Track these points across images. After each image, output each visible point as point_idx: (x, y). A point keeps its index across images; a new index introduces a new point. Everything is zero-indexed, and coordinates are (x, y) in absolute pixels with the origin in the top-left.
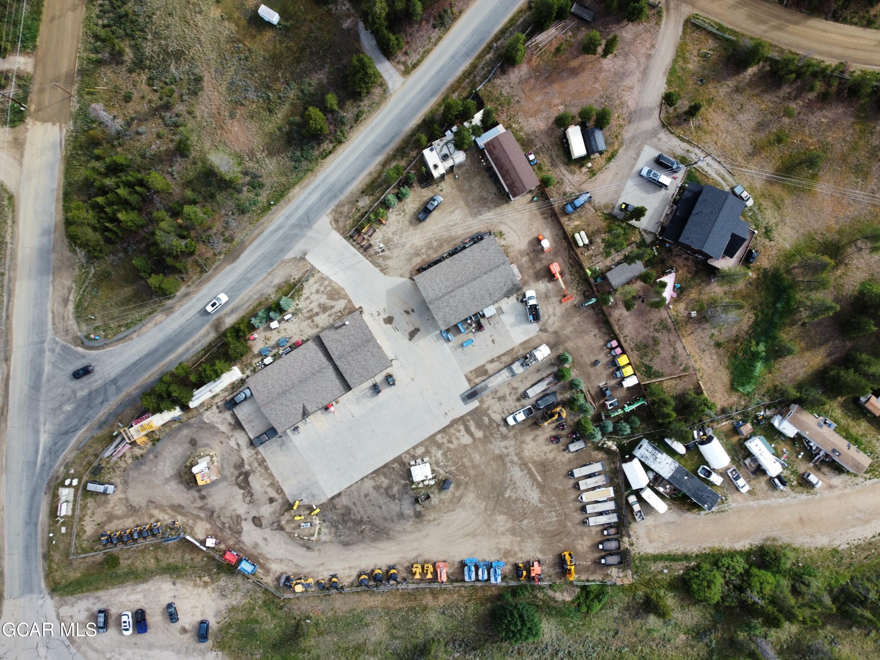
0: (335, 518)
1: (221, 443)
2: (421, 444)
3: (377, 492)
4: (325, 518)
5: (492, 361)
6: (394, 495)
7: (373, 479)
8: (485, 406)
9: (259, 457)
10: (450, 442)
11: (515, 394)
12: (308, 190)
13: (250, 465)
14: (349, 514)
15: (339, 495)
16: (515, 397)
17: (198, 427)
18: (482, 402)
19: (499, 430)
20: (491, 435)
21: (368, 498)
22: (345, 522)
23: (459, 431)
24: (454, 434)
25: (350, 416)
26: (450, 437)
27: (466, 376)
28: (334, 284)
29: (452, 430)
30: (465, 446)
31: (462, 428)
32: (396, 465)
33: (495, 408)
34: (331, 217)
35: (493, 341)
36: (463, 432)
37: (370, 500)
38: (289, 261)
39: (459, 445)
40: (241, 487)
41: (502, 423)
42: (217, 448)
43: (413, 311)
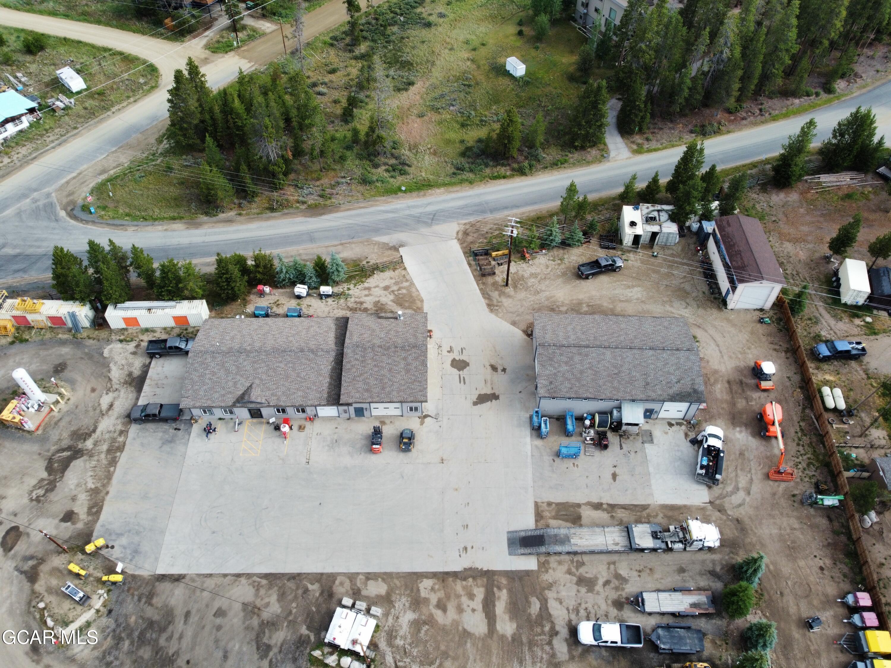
0: (133, 619)
1: (93, 390)
2: (386, 577)
3: (245, 618)
4: (116, 608)
5: (598, 506)
6: (269, 648)
7: (258, 587)
8: (548, 577)
9: (121, 439)
10: (442, 606)
11: (617, 589)
12: (453, 195)
13: (95, 444)
14: (163, 630)
15: (177, 579)
16: (614, 595)
17: (87, 354)
18: (543, 566)
19: (550, 643)
20: (531, 644)
21: (218, 621)
22: (142, 640)
23: (471, 596)
24: (458, 596)
25: (304, 460)
26: (448, 597)
27: (536, 505)
28: (413, 290)
29: (459, 586)
30: (466, 634)
31: (480, 593)
32: (314, 588)
33: (564, 593)
34: (462, 228)
35: (614, 476)
36: (478, 603)
37: (219, 628)
38: (378, 244)
39: (456, 623)
40: (49, 469)
41: (564, 632)
42: (80, 393)
43: (504, 370)
